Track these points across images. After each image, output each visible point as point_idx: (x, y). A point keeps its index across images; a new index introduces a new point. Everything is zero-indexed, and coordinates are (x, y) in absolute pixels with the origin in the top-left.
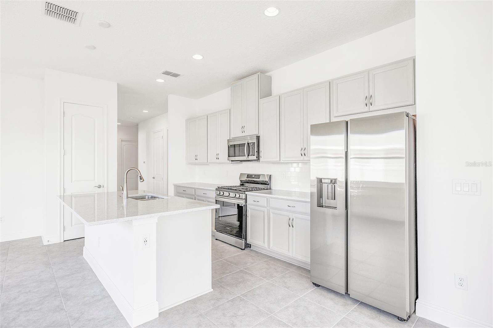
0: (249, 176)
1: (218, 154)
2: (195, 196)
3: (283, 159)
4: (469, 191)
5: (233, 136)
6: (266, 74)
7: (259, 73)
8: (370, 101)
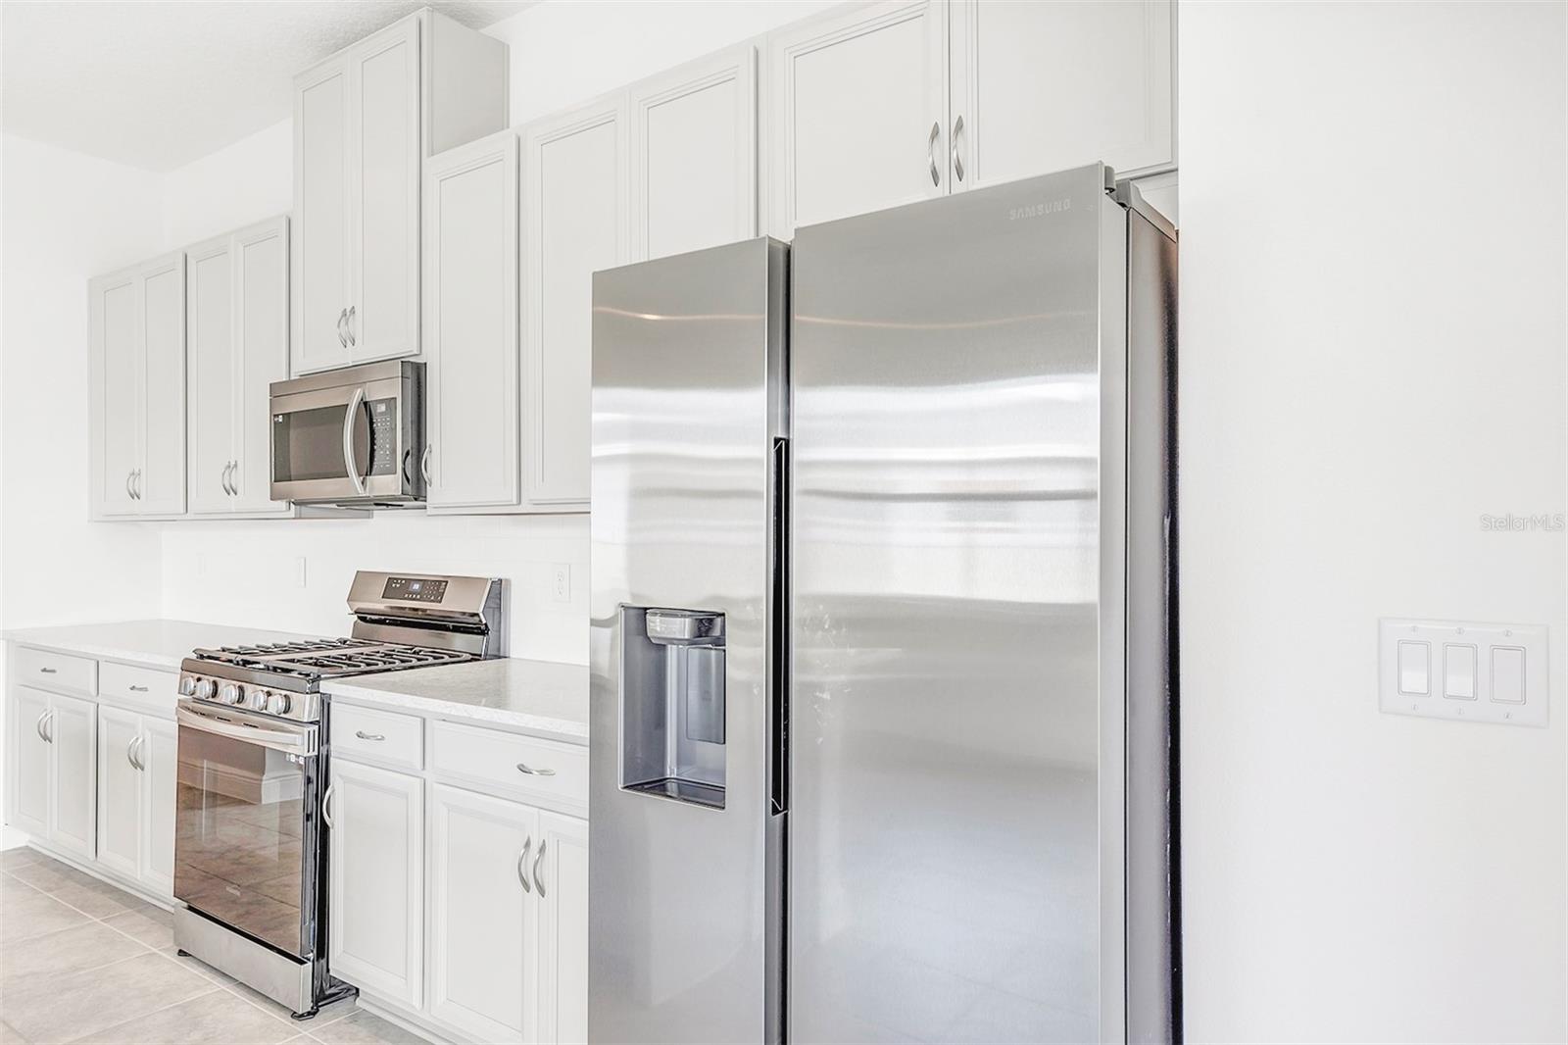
0: (396, 586)
1: (233, 463)
2: (99, 700)
3: (534, 492)
4: (1475, 698)
5: (303, 365)
6: (482, 31)
7: (423, 14)
8: (954, 155)
